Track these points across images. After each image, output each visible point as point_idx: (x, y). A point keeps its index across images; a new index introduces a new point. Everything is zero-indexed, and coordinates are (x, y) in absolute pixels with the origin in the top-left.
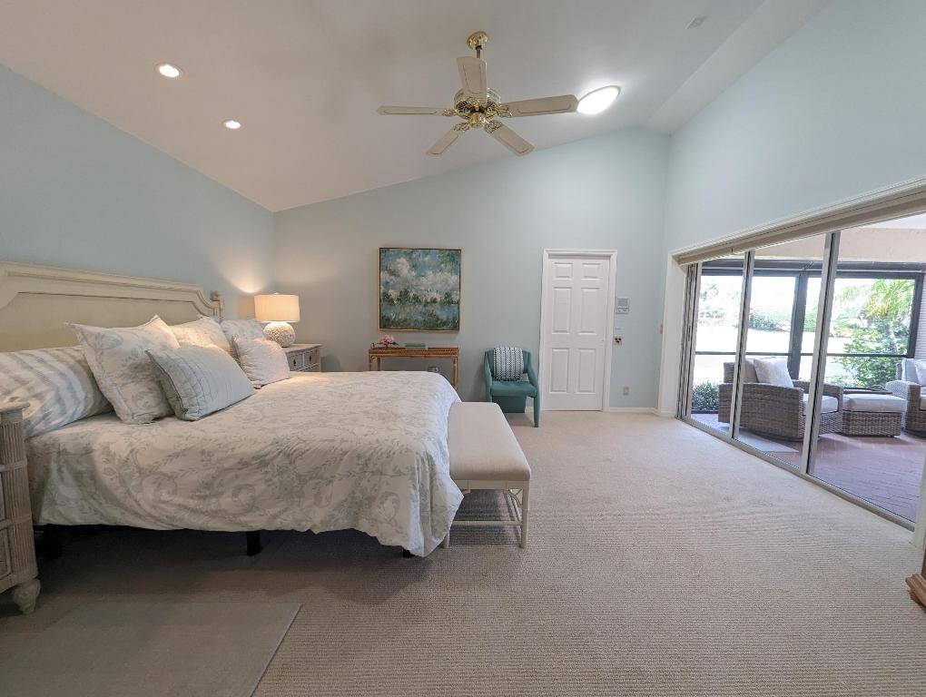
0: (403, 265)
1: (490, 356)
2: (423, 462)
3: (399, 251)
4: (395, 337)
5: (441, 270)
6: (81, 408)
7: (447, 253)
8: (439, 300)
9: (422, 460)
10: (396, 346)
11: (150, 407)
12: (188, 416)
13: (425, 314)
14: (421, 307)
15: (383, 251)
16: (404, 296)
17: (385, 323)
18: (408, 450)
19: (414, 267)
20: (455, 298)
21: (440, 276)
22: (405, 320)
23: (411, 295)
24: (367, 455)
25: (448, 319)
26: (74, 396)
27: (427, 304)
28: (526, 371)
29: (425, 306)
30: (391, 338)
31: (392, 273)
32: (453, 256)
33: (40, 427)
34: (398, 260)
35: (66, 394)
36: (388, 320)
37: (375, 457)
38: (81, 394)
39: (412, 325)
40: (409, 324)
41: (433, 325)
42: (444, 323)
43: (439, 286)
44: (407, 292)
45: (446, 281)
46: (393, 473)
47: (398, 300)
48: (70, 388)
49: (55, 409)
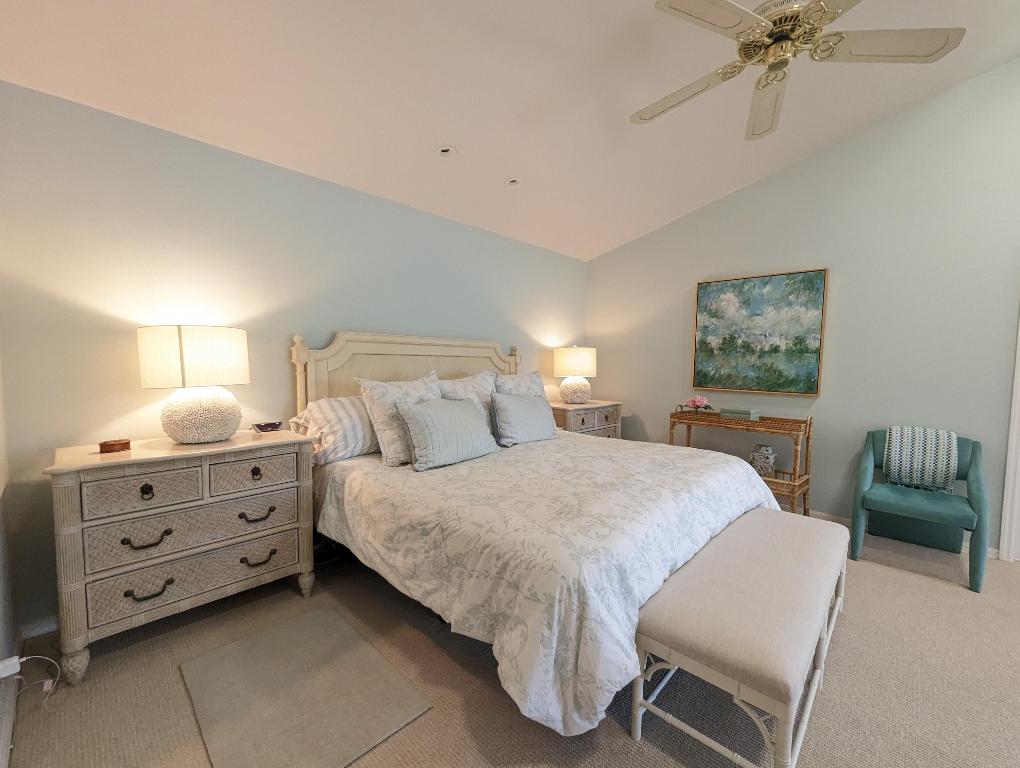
0: (729, 303)
1: (876, 440)
2: (570, 595)
3: (724, 284)
4: (708, 398)
5: (790, 304)
6: (360, 446)
7: (801, 277)
8: (783, 348)
9: (569, 589)
10: (708, 411)
11: (399, 453)
12: (416, 466)
13: (759, 368)
14: (753, 359)
15: (703, 287)
16: (729, 344)
17: (701, 380)
18: (552, 569)
19: (746, 303)
20: (813, 344)
21: (786, 313)
22: (729, 376)
23: (740, 342)
24: (507, 557)
25: (798, 375)
26: (355, 437)
27: (762, 354)
28: (962, 475)
29: (760, 357)
30: (703, 399)
31: (715, 314)
32: (813, 283)
33: (331, 457)
34: (722, 296)
35: (350, 434)
36: (705, 375)
37: (512, 564)
38: (360, 435)
39: (740, 383)
40: (734, 382)
41: (774, 383)
42: (792, 382)
43: (784, 327)
44: (733, 338)
45: (797, 320)
46: (528, 594)
47: (720, 349)
48: (354, 428)
49: (341, 444)
